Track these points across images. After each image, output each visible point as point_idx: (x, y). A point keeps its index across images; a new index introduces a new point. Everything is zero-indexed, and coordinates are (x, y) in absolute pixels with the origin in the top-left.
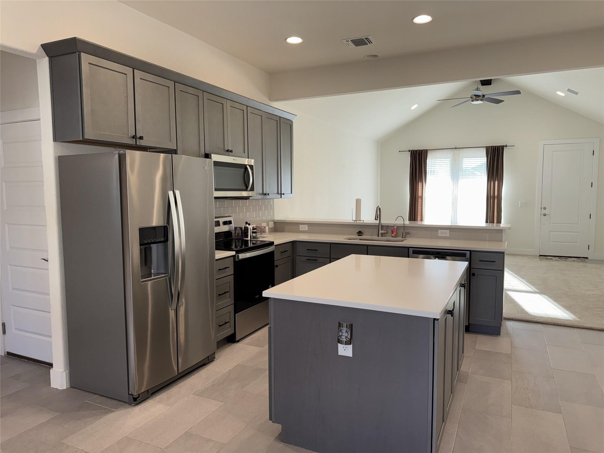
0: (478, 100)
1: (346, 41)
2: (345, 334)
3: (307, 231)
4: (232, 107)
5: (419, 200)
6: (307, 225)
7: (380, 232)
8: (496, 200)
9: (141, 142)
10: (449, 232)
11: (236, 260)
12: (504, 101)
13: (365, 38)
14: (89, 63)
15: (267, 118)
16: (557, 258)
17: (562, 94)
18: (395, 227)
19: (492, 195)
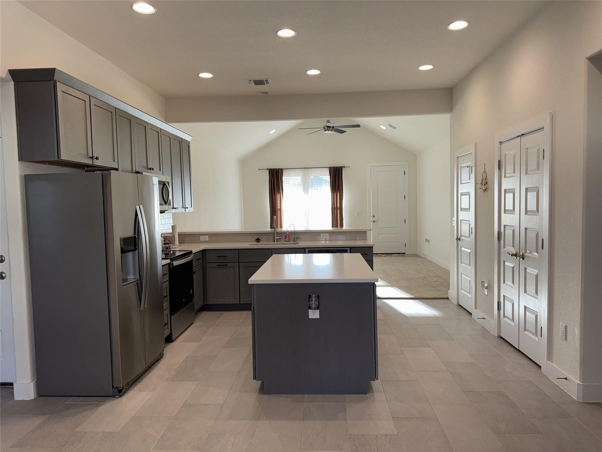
0: (329, 130)
1: (249, 81)
2: (314, 303)
3: (207, 241)
4: (152, 129)
5: (278, 212)
6: (208, 236)
7: (275, 238)
8: (338, 211)
9: (96, 162)
10: (328, 235)
11: (171, 267)
12: (346, 132)
13: (265, 80)
14: (62, 91)
15: (174, 139)
16: (385, 255)
17: (384, 128)
18: (288, 233)
19: (335, 206)
